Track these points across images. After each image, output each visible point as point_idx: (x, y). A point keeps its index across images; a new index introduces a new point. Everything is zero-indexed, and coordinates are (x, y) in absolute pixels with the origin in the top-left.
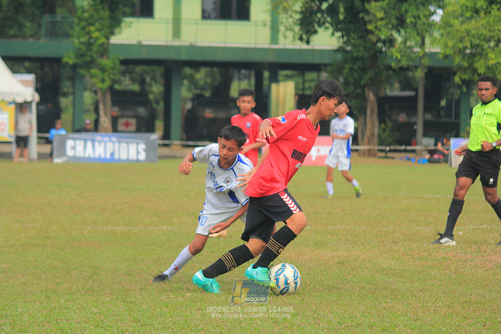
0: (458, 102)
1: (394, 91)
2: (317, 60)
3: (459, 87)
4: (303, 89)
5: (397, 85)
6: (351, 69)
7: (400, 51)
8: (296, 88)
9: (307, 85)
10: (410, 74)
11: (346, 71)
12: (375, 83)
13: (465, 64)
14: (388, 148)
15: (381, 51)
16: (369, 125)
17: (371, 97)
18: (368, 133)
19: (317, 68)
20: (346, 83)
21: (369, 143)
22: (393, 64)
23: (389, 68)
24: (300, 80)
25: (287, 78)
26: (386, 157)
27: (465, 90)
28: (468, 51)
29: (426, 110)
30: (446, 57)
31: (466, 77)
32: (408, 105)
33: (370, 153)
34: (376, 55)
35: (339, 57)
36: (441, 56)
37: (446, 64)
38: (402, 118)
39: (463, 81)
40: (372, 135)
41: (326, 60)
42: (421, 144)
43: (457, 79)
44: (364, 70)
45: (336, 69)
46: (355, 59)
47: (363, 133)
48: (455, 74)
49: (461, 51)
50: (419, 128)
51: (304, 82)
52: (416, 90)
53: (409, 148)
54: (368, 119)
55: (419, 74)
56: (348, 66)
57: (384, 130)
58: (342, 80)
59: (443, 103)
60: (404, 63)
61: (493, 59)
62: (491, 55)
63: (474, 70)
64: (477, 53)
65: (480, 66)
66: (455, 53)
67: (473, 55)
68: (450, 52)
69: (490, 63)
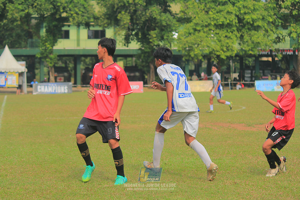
0: (184, 68)
2: (131, 53)
3: (185, 62)
4: (127, 64)
6: (144, 56)
8: (124, 64)
9: (128, 63)
11: (142, 57)
12: (153, 61)
13: (186, 53)
16: (151, 77)
17: (152, 66)
18: (151, 80)
19: (131, 56)
20: (143, 62)
24: (125, 61)
25: (120, 60)
27: (186, 63)
28: (187, 49)
30: (179, 51)
31: (187, 58)
34: (153, 50)
35: (140, 52)
36: (177, 51)
37: (179, 54)
39: (186, 60)
40: (153, 80)
41: (135, 53)
43: (184, 59)
44: (149, 56)
45: (138, 56)
46: (145, 53)
47: (149, 80)
48: (182, 57)
49: (185, 49)
51: (127, 61)
54: (151, 75)
56: (143, 55)
57: (157, 79)
58: (141, 60)
61: (197, 51)
62: (196, 50)
63: (190, 56)
64: (191, 49)
65: (192, 54)
66: (183, 49)
67: (189, 50)
68: (181, 49)
69: (196, 53)
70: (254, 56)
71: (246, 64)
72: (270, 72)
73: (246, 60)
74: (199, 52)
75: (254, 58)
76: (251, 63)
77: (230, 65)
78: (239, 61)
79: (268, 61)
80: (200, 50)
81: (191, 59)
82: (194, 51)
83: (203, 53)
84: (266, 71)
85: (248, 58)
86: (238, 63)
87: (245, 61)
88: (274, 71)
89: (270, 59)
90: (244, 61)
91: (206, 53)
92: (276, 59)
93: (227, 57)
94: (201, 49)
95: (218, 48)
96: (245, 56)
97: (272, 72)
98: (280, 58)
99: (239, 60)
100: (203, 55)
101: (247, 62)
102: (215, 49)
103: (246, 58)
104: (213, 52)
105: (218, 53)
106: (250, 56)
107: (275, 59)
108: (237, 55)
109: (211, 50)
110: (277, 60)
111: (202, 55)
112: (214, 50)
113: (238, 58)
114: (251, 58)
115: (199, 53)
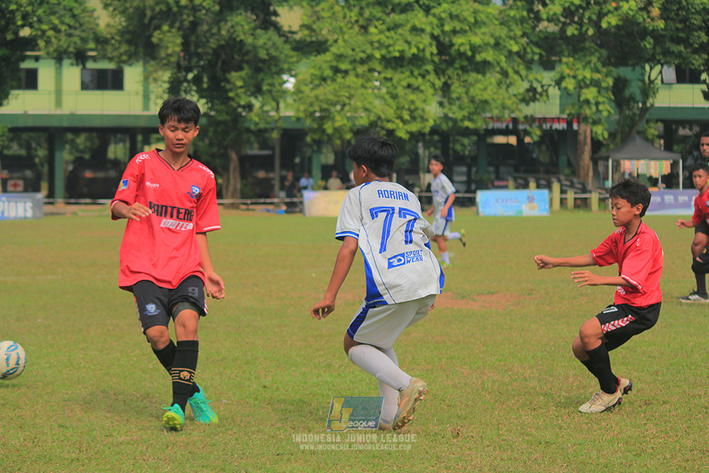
0: (310, 159)
1: (255, 151)
3: (310, 146)
5: (256, 145)
6: (215, 132)
7: (258, 115)
10: (267, 135)
11: (210, 134)
12: (237, 144)
13: (315, 126)
14: (249, 201)
15: (240, 115)
16: (232, 181)
17: (234, 156)
18: (231, 188)
20: (211, 144)
21: (233, 197)
22: (252, 127)
23: (248, 130)
25: (158, 140)
26: (248, 209)
27: (315, 148)
28: (318, 114)
29: (283, 167)
30: (298, 119)
31: (316, 137)
32: (266, 163)
33: (234, 206)
34: (237, 118)
35: (204, 121)
36: (294, 119)
37: (298, 126)
38: (261, 174)
39: (314, 141)
40: (235, 190)
42: (278, 197)
43: (308, 139)
44: (226, 132)
46: (219, 123)
47: (227, 188)
48: (306, 134)
49: (312, 114)
50: (277, 183)
52: (273, 149)
53: (268, 200)
54: (231, 176)
55: (275, 135)
56: (211, 129)
57: (246, 185)
58: (207, 141)
59: (297, 160)
60: (262, 126)
61: (340, 121)
62: (338, 118)
63: (323, 131)
64: (326, 116)
65: (328, 127)
66: (306, 116)
67: (322, 118)
68: (301, 115)
69: (337, 124)
70: (475, 132)
71: (455, 151)
72: (511, 169)
73: (456, 141)
74: (345, 122)
75: (475, 138)
76: (468, 148)
77: (417, 154)
78: (439, 145)
79: (508, 145)
80: (348, 118)
81: (325, 138)
82: (333, 120)
83: (354, 125)
84: (502, 169)
85: (460, 138)
86: (436, 148)
87: (454, 145)
88: (522, 169)
89: (513, 140)
90: (451, 145)
91: (363, 126)
92: (527, 140)
93: (411, 134)
94: (349, 114)
95: (390, 113)
96: (454, 133)
97: (517, 170)
98: (536, 138)
99: (439, 141)
100: (355, 129)
101: (458, 147)
102: (383, 116)
103: (457, 137)
104: (379, 123)
105: (390, 126)
106: (467, 132)
107: (523, 140)
108: (434, 131)
109: (373, 118)
110: (529, 144)
111: (351, 130)
112: (379, 118)
113: (436, 138)
114: (469, 138)
115: (344, 125)
